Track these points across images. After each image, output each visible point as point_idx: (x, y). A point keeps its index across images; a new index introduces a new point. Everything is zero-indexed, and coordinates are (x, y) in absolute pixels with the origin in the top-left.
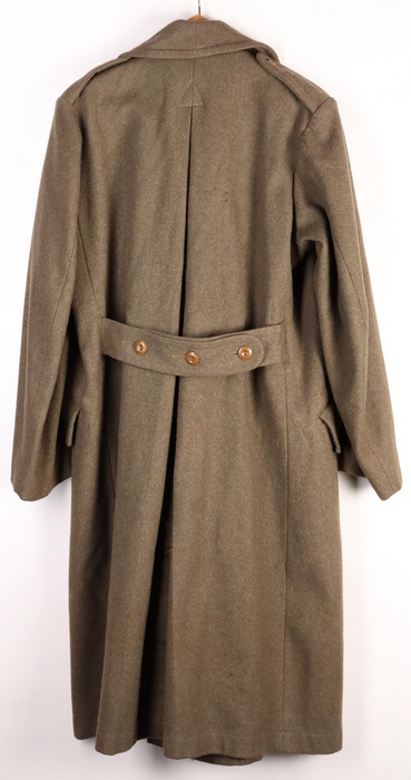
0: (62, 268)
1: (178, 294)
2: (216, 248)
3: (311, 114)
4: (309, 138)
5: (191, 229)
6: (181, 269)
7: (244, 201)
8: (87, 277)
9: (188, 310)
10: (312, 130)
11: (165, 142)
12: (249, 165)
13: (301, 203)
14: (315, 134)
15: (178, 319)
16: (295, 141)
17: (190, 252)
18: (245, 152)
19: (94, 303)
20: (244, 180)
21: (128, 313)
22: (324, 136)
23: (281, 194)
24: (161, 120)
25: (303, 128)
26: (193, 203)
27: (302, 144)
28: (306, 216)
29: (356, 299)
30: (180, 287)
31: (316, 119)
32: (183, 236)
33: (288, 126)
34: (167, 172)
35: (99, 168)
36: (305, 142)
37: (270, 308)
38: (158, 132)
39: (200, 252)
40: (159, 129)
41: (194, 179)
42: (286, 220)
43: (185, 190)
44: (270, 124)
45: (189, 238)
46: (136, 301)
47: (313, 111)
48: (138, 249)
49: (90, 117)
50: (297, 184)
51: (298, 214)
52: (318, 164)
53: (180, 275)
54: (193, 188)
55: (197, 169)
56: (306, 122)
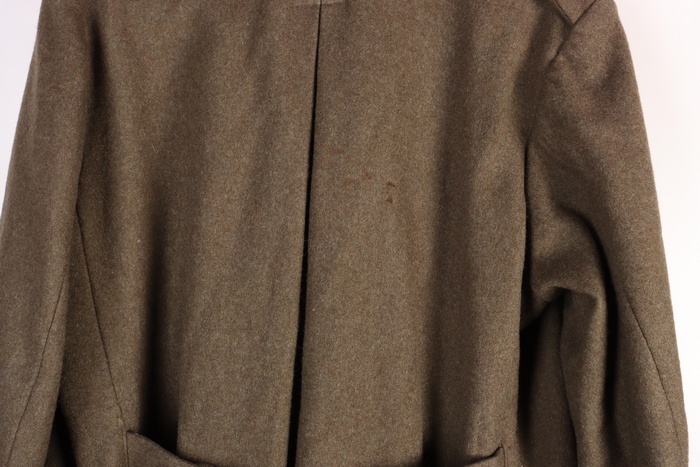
0: (32, 345)
1: (286, 396)
2: (367, 301)
3: (568, 27)
4: (565, 74)
5: (314, 261)
6: (291, 344)
7: (423, 199)
8: (99, 351)
9: (308, 432)
10: (570, 59)
11: (264, 77)
12: (434, 125)
13: (544, 207)
14: (578, 67)
15: (284, 448)
16: (535, 81)
17: (313, 310)
18: (428, 101)
19: (111, 402)
20: (424, 157)
21: (181, 427)
22: (595, 70)
23: (502, 190)
24: (257, 31)
25: (551, 54)
26: (321, 203)
27: (551, 87)
28: (554, 235)
29: (669, 424)
30: (290, 381)
31: (581, 35)
32: (298, 275)
33: (516, 50)
34: (267, 139)
35: (129, 126)
36: (557, 83)
37: (477, 423)
38: (249, 56)
39: (334, 310)
40: (252, 50)
41: (323, 156)
42: (514, 244)
43: (303, 175)
44: (481, 44)
45: (311, 280)
46: (199, 406)
47: (574, 18)
48: (202, 299)
49: (110, 21)
50: (534, 169)
51: (537, 231)
52: (589, 130)
53: (289, 357)
54: (321, 174)
55: (330, 135)
56: (556, 41)
